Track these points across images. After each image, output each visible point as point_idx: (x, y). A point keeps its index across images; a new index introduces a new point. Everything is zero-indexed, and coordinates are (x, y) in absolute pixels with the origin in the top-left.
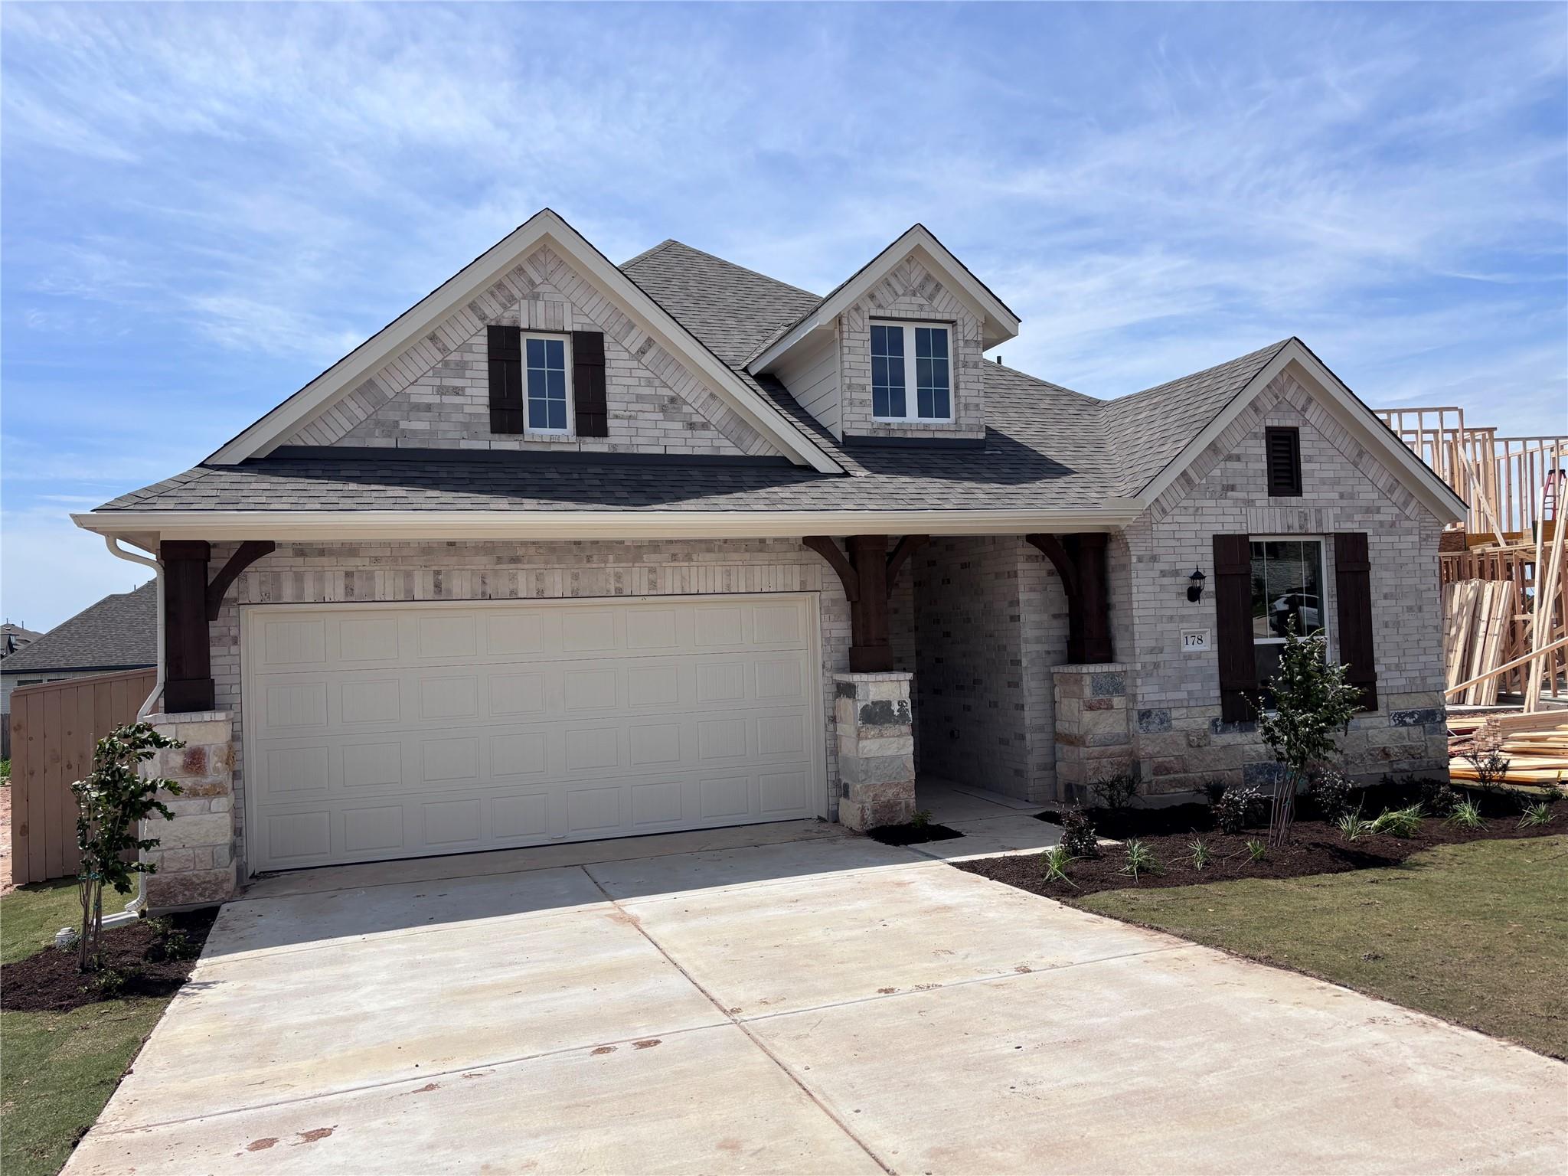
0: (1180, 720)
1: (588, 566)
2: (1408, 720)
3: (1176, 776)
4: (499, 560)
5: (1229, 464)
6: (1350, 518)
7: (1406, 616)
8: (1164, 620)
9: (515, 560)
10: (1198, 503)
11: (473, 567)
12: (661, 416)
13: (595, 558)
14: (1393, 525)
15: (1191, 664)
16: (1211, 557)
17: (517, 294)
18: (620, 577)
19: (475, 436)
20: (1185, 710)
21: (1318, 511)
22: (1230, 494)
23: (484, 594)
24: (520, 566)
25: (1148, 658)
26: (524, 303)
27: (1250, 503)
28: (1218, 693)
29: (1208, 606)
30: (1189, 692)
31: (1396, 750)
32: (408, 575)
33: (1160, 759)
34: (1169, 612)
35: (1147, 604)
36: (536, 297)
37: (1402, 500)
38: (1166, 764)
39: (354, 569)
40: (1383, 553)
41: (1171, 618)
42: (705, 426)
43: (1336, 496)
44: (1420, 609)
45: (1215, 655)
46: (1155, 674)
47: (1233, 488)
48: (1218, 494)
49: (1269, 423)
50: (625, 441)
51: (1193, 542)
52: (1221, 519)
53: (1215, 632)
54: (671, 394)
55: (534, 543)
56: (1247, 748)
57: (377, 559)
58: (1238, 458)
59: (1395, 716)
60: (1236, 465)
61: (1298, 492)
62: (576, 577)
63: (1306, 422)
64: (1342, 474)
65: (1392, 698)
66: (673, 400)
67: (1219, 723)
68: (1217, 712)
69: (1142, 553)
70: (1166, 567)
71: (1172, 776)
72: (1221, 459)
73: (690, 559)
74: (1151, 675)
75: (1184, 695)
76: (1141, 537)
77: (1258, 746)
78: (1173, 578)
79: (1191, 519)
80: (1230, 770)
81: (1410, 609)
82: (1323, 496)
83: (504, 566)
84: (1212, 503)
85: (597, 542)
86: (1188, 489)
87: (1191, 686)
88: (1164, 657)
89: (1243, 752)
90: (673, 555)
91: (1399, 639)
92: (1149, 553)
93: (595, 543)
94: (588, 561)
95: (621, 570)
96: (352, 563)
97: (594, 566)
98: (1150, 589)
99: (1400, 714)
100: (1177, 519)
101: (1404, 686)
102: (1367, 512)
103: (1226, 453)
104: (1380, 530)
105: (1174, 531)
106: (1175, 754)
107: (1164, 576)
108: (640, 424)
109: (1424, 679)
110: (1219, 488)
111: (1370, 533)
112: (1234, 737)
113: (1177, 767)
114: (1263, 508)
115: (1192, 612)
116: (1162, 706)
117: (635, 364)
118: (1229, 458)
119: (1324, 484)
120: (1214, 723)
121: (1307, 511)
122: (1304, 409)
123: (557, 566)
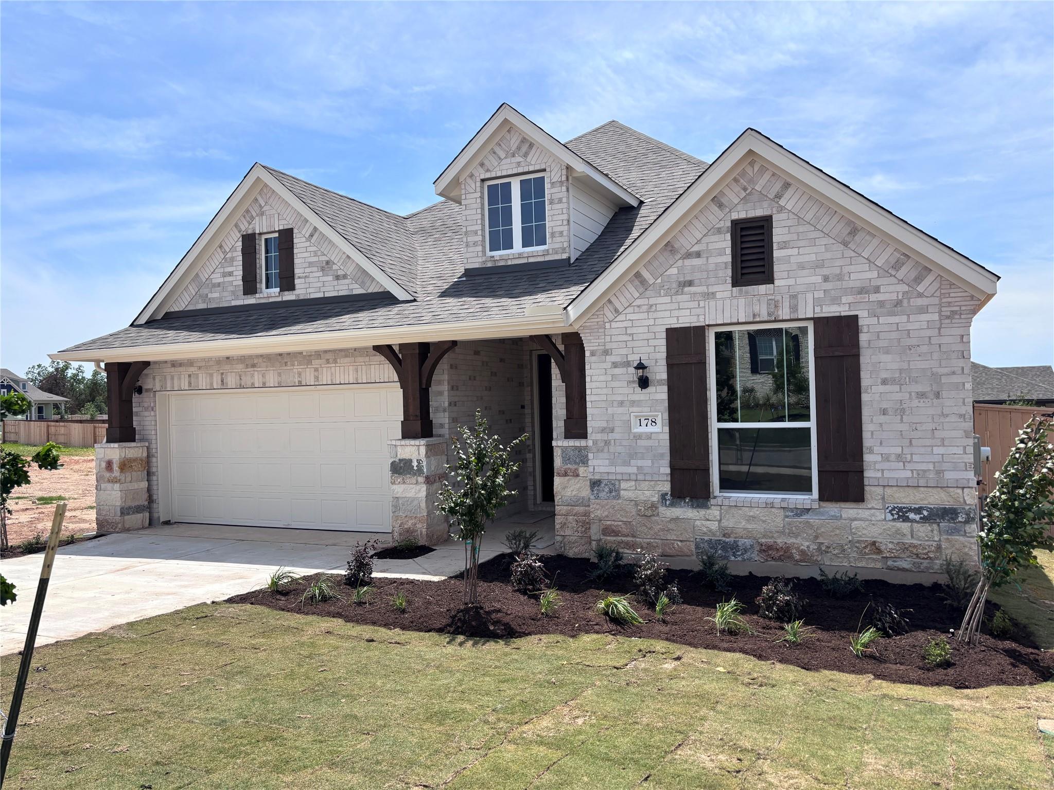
0: (628, 491)
1: (285, 368)
2: (912, 516)
3: (624, 539)
4: (247, 366)
5: (688, 262)
6: (836, 300)
7: (915, 403)
8: (615, 404)
9: (254, 366)
10: (652, 301)
11: (237, 371)
12: (321, 274)
13: (289, 363)
14: (898, 303)
15: (641, 443)
16: (664, 349)
17: (254, 214)
18: (300, 374)
19: (237, 298)
20: (634, 483)
21: (794, 297)
22: (686, 289)
23: (240, 385)
24: (255, 369)
25: (599, 436)
26: (257, 218)
27: (710, 296)
28: (668, 471)
29: (659, 393)
30: (639, 468)
31: (891, 546)
32: (211, 375)
33: (609, 523)
34: (620, 398)
35: (599, 391)
36: (262, 214)
37: (913, 274)
38: (613, 527)
39: (191, 373)
40: (882, 335)
41: (621, 403)
42: (345, 277)
43: (819, 279)
44: (937, 395)
45: (667, 437)
46: (606, 450)
47: (690, 283)
48: (673, 291)
49: (735, 216)
50: (303, 291)
51: (645, 336)
52: (676, 313)
53: (666, 416)
54: (327, 259)
55: (261, 356)
56: (698, 523)
57: (200, 368)
58: (698, 255)
59: (894, 509)
60: (696, 262)
61: (770, 280)
62: (279, 375)
63: (781, 209)
64: (828, 255)
65: (889, 491)
66: (328, 263)
67: (668, 497)
68: (667, 487)
69: (595, 348)
70: (618, 359)
71: (619, 538)
72: (677, 258)
73: (336, 362)
74: (602, 451)
75: (634, 470)
76: (594, 334)
77: (708, 522)
78: (625, 369)
79: (645, 315)
80: (681, 541)
81: (922, 395)
82: (799, 281)
83: (249, 370)
84: (668, 299)
85: (290, 354)
86: (642, 290)
87: (640, 463)
88: (615, 436)
89: (694, 527)
90: (328, 360)
91: (904, 427)
92: (603, 348)
93: (289, 354)
94: (286, 365)
95: (301, 370)
96: (192, 370)
97: (289, 368)
98: (602, 378)
99: (900, 509)
100: (629, 317)
101: (908, 478)
102: (860, 293)
103: (683, 251)
104: (879, 310)
105: (626, 328)
106: (622, 519)
107: (615, 367)
108: (311, 280)
109: (939, 472)
110: (674, 285)
111: (862, 314)
112: (685, 512)
113: (625, 530)
114: (723, 299)
115: (642, 397)
116: (610, 477)
117: (308, 244)
118: (688, 255)
119: (803, 268)
120: (663, 496)
121: (779, 298)
122: (779, 196)
123: (272, 369)
